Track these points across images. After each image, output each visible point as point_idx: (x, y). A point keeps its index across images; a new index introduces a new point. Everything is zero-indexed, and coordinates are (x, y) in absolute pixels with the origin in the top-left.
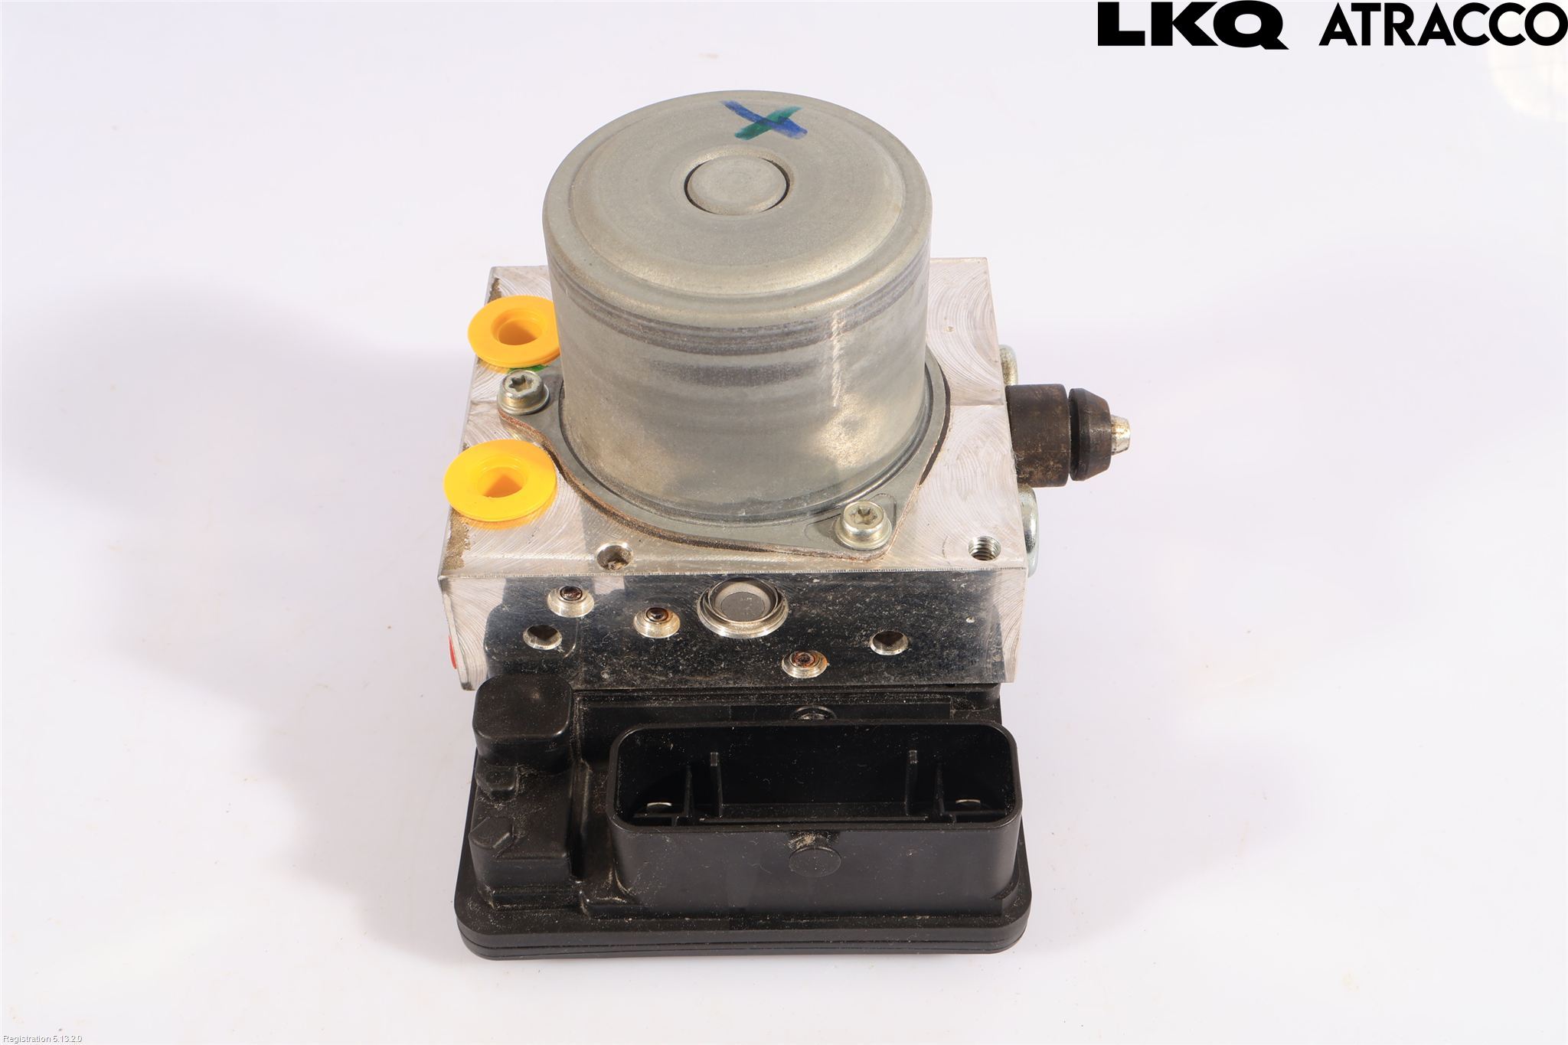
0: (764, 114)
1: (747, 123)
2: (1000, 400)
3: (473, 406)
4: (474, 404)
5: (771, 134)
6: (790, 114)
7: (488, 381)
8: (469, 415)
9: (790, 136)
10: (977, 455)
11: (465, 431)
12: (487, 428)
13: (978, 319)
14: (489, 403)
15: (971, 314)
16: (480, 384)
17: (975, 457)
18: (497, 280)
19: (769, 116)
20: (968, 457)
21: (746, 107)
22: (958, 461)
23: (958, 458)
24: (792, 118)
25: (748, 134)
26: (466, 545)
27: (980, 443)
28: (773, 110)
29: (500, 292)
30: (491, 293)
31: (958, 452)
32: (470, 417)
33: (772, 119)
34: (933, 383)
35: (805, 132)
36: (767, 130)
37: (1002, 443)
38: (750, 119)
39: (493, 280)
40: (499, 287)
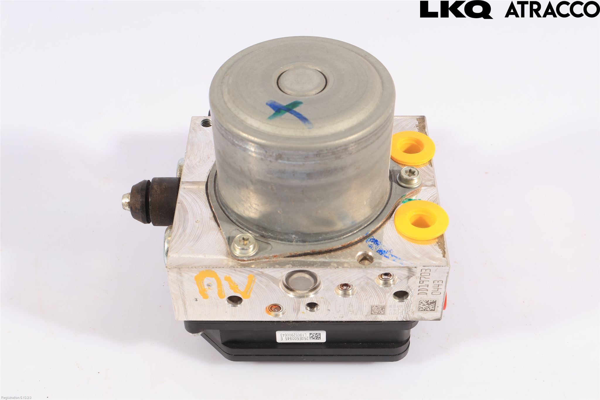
0: (288, 114)
1: (297, 109)
2: (183, 184)
3: (434, 184)
4: (434, 185)
5: (284, 103)
6: (274, 114)
7: (431, 197)
8: (434, 180)
9: (275, 102)
10: (201, 159)
11: (433, 172)
12: (424, 174)
13: (182, 226)
14: (426, 186)
15: (184, 231)
16: (434, 195)
17: (201, 158)
18: (444, 256)
19: (284, 113)
20: (204, 158)
21: (297, 119)
22: (209, 156)
23: (209, 158)
24: (272, 112)
25: (296, 104)
26: (418, 126)
27: (198, 164)
28: (283, 116)
29: (440, 248)
30: (445, 248)
31: (208, 160)
32: (433, 179)
33: (283, 111)
34: (213, 183)
35: (267, 104)
36: (287, 105)
37: (188, 164)
38: (295, 112)
39: (446, 257)
40: (441, 252)
